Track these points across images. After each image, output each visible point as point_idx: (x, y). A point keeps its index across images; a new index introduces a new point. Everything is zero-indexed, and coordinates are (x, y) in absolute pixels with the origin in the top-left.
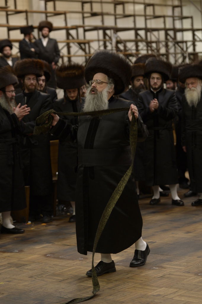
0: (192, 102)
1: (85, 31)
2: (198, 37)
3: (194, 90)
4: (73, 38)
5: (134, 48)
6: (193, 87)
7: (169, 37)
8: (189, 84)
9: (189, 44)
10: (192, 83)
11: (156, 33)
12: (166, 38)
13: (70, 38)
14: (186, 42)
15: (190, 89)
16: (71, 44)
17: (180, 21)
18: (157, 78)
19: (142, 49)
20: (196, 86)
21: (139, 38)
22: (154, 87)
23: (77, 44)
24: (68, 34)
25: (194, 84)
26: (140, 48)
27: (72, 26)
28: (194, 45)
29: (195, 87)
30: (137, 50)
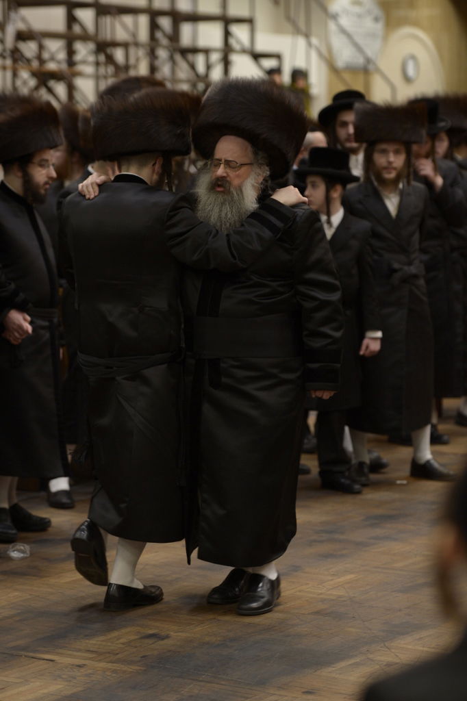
2: (238, 42)
5: (62, 56)
7: (159, 35)
9: (215, 57)
11: (128, 19)
12: (152, 37)
14: (206, 51)
19: (84, 62)
21: (77, 29)
26: (78, 57)
28: (226, 63)
30: (71, 62)
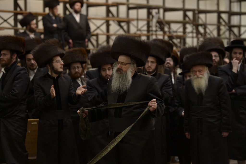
0: (200, 90)
1: (129, 8)
3: (201, 78)
4: (113, 16)
5: (181, 30)
6: (200, 74)
7: (221, 21)
8: (196, 72)
10: (200, 71)
12: (219, 22)
13: (110, 15)
15: (198, 76)
16: (111, 22)
17: (239, 3)
18: (152, 62)
20: (204, 74)
21: (187, 19)
22: (148, 70)
23: (116, 22)
24: (108, 12)
25: (201, 72)
27: (113, 3)
29: (202, 75)
30: (184, 32)
